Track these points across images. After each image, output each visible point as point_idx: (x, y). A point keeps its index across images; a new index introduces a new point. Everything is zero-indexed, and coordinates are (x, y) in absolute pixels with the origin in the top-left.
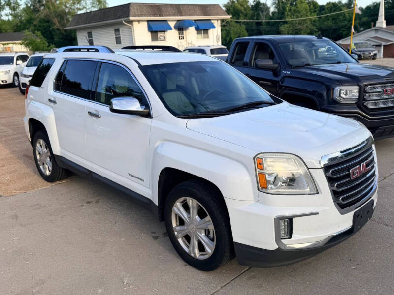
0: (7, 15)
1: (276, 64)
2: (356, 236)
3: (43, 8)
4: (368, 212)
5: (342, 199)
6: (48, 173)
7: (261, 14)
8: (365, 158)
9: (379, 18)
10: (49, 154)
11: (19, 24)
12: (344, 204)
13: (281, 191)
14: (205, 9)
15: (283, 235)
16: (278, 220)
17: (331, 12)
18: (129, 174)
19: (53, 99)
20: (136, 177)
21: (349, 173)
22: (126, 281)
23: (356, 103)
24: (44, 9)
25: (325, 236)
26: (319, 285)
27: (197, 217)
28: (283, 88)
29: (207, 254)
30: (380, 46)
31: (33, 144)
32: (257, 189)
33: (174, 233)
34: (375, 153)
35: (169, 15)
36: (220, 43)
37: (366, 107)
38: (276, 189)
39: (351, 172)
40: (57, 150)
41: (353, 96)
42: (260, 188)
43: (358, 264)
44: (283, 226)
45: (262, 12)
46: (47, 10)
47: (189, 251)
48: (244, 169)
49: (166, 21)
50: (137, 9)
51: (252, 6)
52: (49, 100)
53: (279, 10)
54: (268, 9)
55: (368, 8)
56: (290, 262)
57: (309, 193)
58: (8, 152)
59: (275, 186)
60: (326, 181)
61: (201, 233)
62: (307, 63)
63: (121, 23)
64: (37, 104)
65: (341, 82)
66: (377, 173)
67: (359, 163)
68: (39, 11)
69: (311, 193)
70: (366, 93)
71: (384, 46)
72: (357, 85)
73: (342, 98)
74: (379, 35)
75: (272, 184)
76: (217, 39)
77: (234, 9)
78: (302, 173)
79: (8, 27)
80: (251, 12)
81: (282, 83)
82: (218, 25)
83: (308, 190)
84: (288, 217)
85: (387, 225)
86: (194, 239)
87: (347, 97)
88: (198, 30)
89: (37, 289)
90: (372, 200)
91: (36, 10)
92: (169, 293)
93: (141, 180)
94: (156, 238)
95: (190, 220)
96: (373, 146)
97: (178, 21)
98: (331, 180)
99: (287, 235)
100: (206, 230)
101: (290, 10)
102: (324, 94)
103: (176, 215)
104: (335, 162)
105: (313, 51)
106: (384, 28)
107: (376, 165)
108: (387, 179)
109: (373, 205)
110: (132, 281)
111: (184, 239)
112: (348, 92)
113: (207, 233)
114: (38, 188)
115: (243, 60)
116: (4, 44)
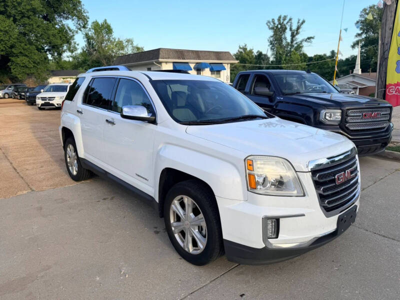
0: (68, 57)
1: (272, 91)
2: (338, 239)
3: (94, 53)
4: (352, 216)
5: (328, 203)
6: (75, 173)
7: (262, 62)
8: (349, 166)
9: (356, 66)
10: (76, 157)
11: (77, 64)
12: (329, 208)
13: (270, 192)
14: (218, 55)
15: (271, 234)
16: (266, 219)
17: (318, 60)
18: (136, 174)
19: (80, 110)
20: (142, 177)
21: (335, 179)
22: (123, 271)
23: (339, 125)
24: (96, 53)
25: (311, 237)
26: (304, 285)
27: (192, 214)
28: (277, 111)
29: (199, 250)
30: (356, 88)
31: (65, 148)
32: (247, 189)
33: (172, 229)
34: (358, 162)
35: (191, 59)
36: (229, 81)
37: (347, 128)
38: (265, 189)
39: (336, 177)
40: (82, 154)
41: (336, 118)
42: (249, 188)
43: (340, 266)
44: (270, 226)
45: (263, 61)
46: (98, 54)
47: (184, 246)
48: (236, 171)
49: (187, 63)
50: (165, 53)
51: (256, 56)
52: (78, 111)
53: (276, 59)
54: (268, 58)
55: (347, 60)
56: (276, 261)
57: (297, 195)
58: (49, 156)
59: (263, 187)
60: (313, 184)
61: (195, 230)
62: (298, 91)
63: (153, 64)
64: (69, 115)
65: (326, 107)
66: (359, 181)
67: (344, 170)
68: (92, 54)
69: (298, 195)
70: (348, 116)
71: (360, 88)
72: (340, 109)
73: (327, 120)
74: (356, 80)
75: (260, 185)
76: (227, 79)
77: (242, 58)
78: (290, 176)
79: (69, 66)
80: (255, 60)
81: (276, 107)
82: (228, 68)
83: (295, 192)
84: (275, 217)
85: (367, 230)
86: (189, 235)
87: (331, 119)
88: (212, 70)
89: (42, 274)
90: (355, 205)
91: (90, 54)
92: (161, 284)
93: (146, 179)
94: (157, 232)
95: (185, 217)
96: (357, 156)
97: (197, 63)
98: (317, 184)
99: (274, 235)
100: (199, 227)
101: (285, 60)
102: (312, 116)
103: (174, 212)
104: (321, 167)
105: (303, 83)
106: (360, 75)
107: (359, 174)
108: (365, 190)
109: (356, 210)
110: (129, 271)
111: (180, 234)
112: (332, 115)
113: (200, 229)
114: (65, 185)
115: (244, 90)
116: (64, 78)
